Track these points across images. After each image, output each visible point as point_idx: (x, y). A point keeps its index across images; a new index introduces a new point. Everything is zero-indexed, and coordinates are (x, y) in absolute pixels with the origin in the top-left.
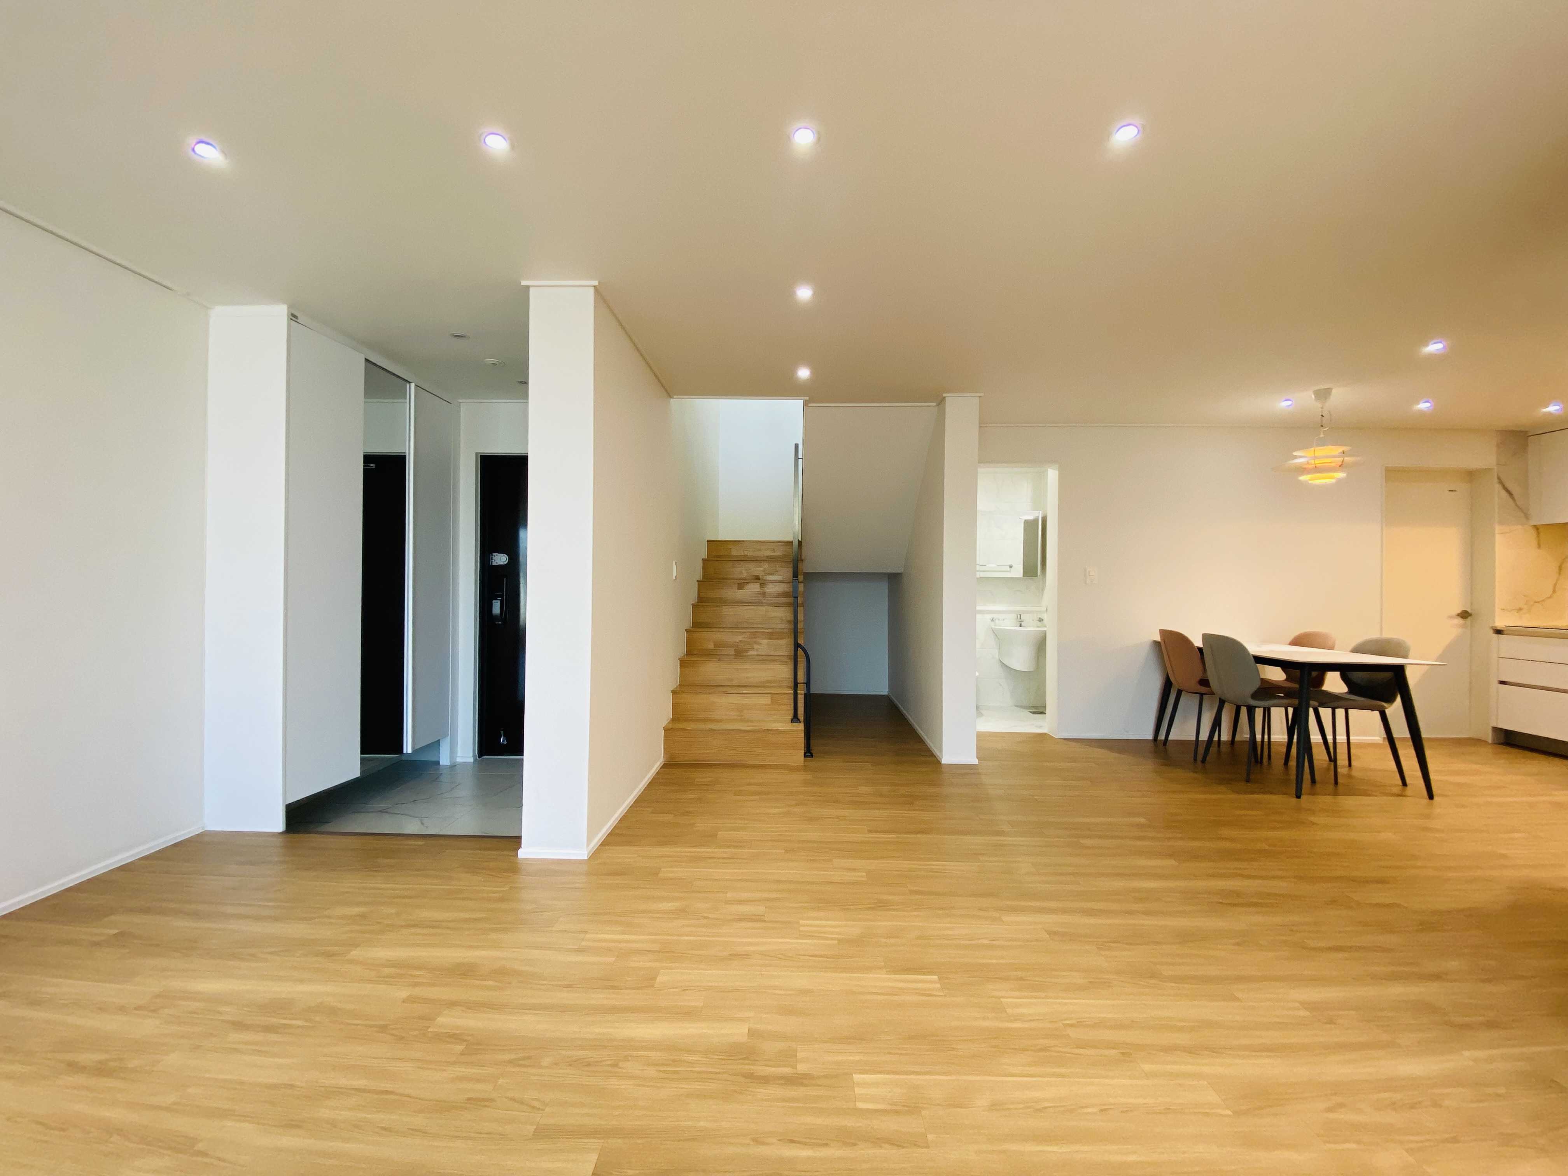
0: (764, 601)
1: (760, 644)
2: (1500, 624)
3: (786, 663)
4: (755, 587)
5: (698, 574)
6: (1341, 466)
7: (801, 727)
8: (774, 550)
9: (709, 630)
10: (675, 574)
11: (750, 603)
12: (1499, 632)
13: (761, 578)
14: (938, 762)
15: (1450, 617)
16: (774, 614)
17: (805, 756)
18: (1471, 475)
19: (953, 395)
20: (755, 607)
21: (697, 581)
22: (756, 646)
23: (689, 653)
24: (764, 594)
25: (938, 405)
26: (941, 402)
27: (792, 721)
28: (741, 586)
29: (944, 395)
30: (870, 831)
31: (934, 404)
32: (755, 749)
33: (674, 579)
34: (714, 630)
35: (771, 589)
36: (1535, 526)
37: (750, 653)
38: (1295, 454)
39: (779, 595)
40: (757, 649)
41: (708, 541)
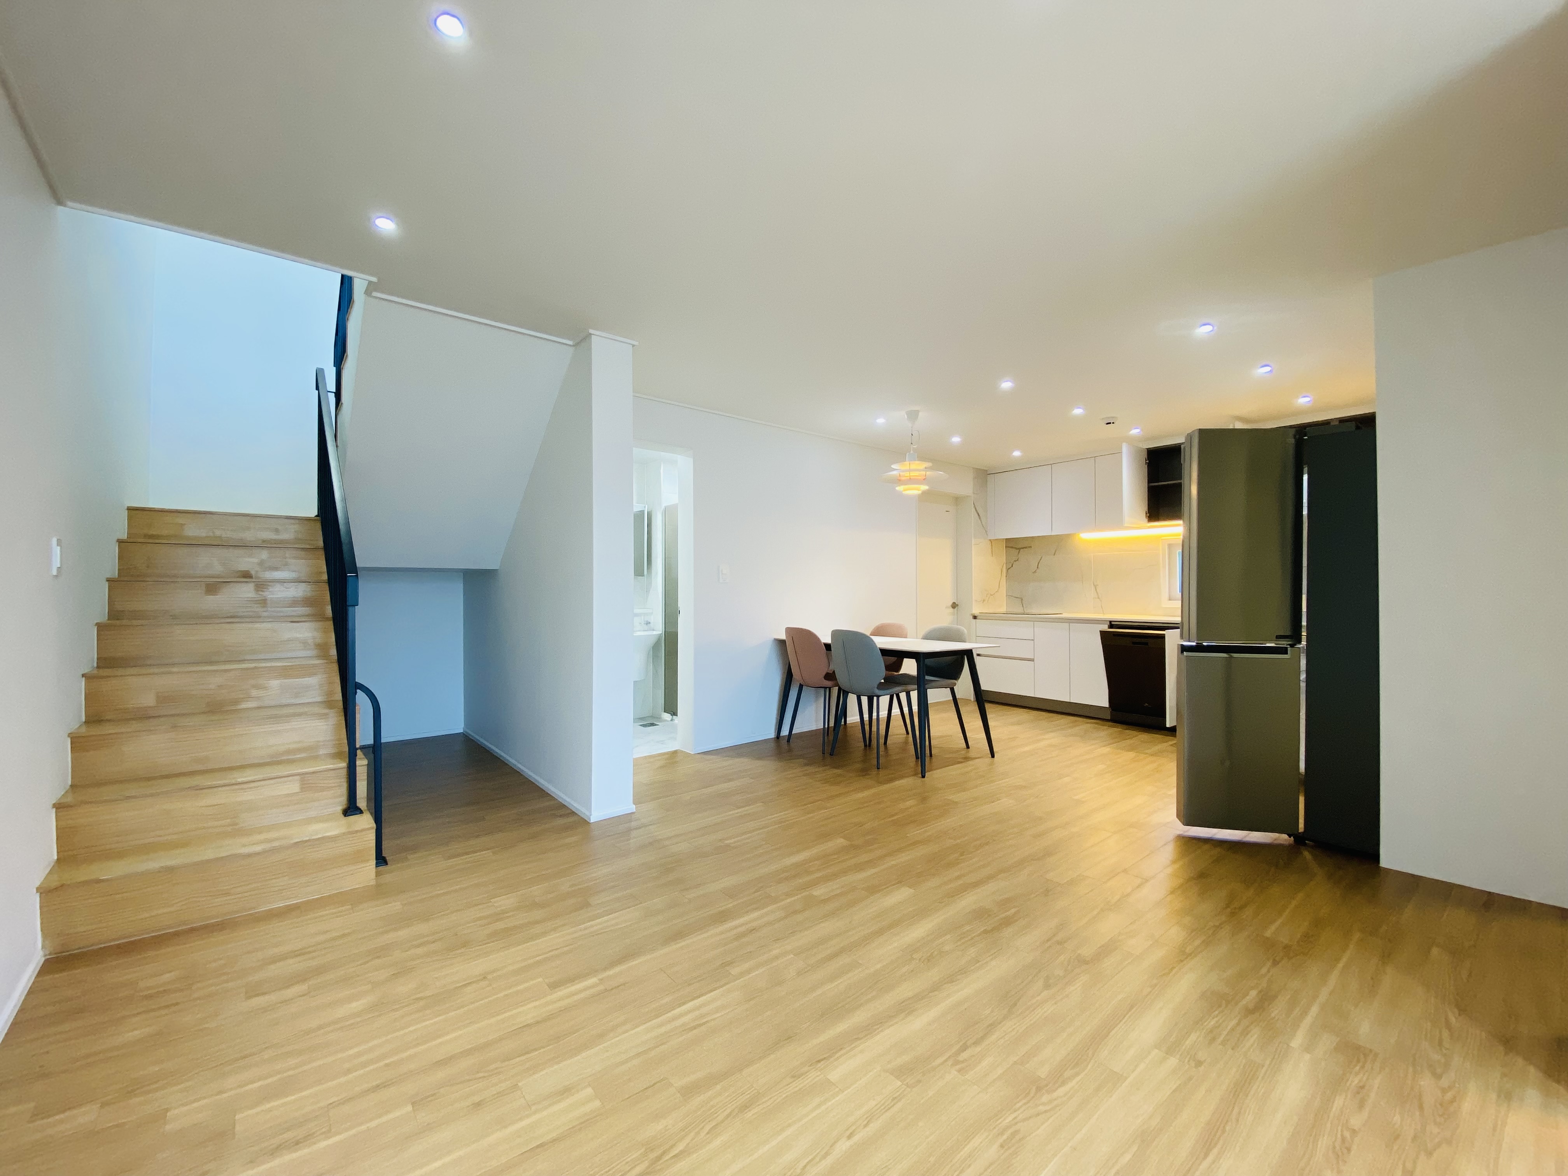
0: (265, 614)
1: (265, 688)
2: (976, 612)
3: (323, 716)
4: (247, 591)
5: (111, 568)
6: (924, 481)
7: (365, 822)
8: (277, 531)
9: (143, 671)
10: (56, 562)
11: (232, 617)
12: (975, 617)
13: (253, 575)
14: (584, 822)
15: (947, 607)
16: (287, 635)
17: (378, 865)
18: (957, 500)
19: (604, 334)
20: (250, 625)
21: (108, 580)
22: (254, 693)
23: (93, 719)
24: (264, 602)
25: (576, 345)
26: (582, 341)
27: (347, 812)
28: (212, 588)
29: (591, 331)
30: (554, 986)
31: (571, 343)
32: (274, 881)
33: (55, 572)
34: (152, 670)
35: (278, 593)
36: (990, 540)
37: (244, 706)
38: (893, 466)
39: (294, 603)
40: (258, 698)
41: (130, 509)
